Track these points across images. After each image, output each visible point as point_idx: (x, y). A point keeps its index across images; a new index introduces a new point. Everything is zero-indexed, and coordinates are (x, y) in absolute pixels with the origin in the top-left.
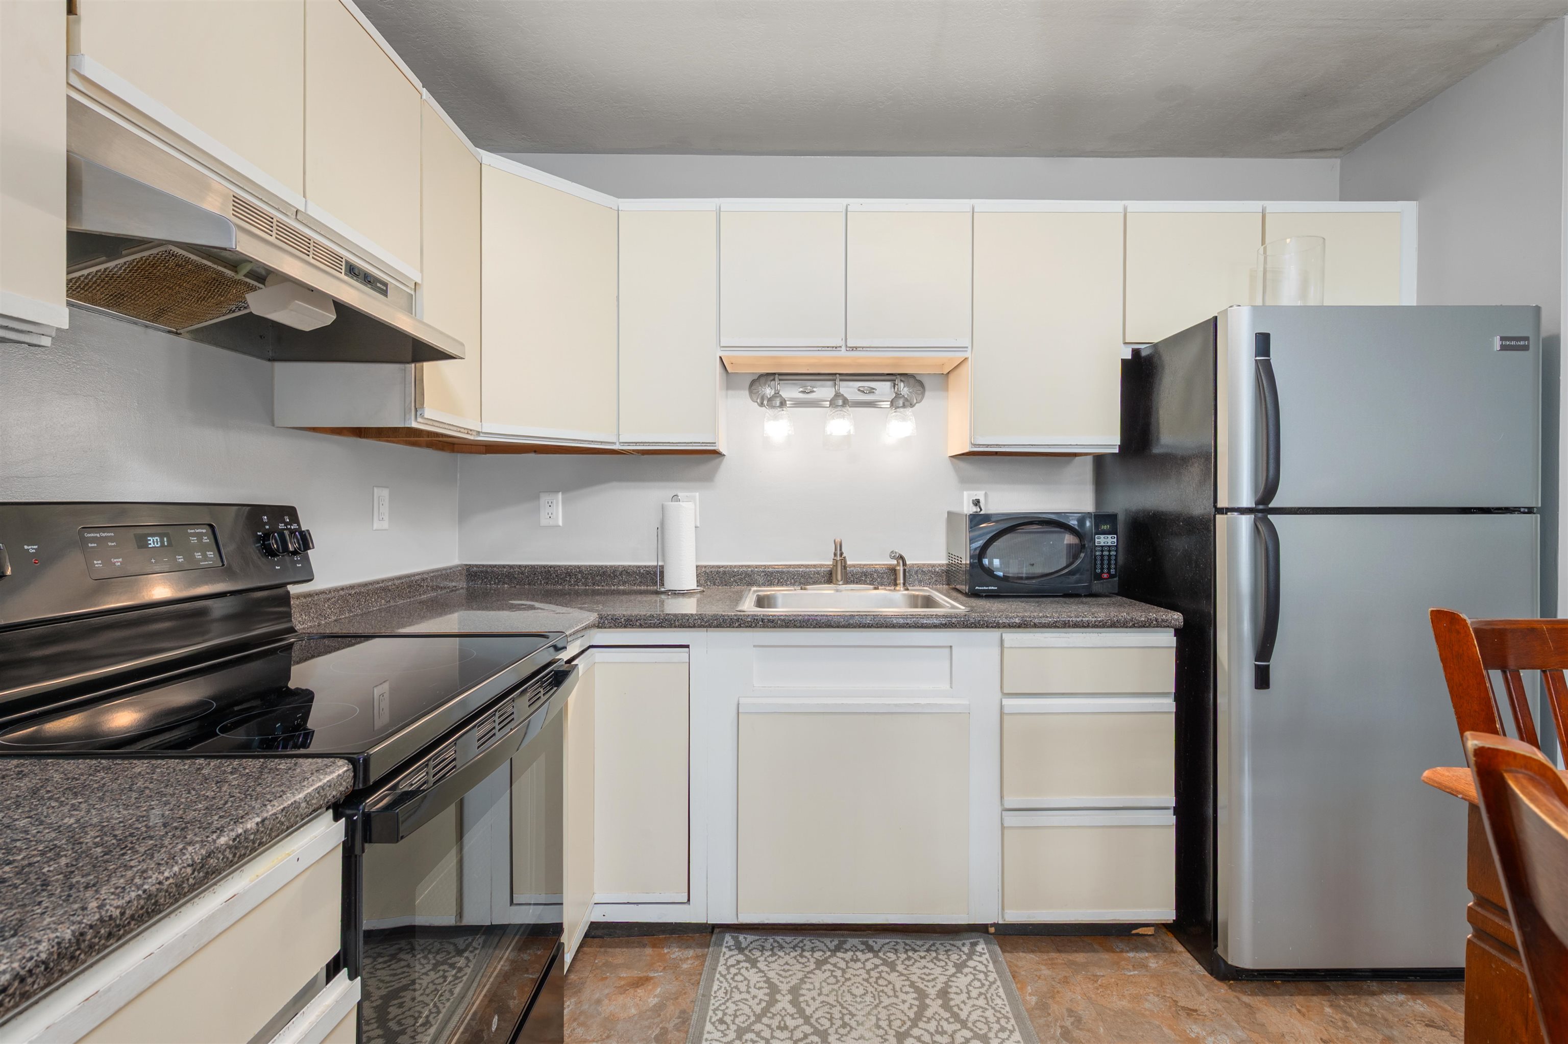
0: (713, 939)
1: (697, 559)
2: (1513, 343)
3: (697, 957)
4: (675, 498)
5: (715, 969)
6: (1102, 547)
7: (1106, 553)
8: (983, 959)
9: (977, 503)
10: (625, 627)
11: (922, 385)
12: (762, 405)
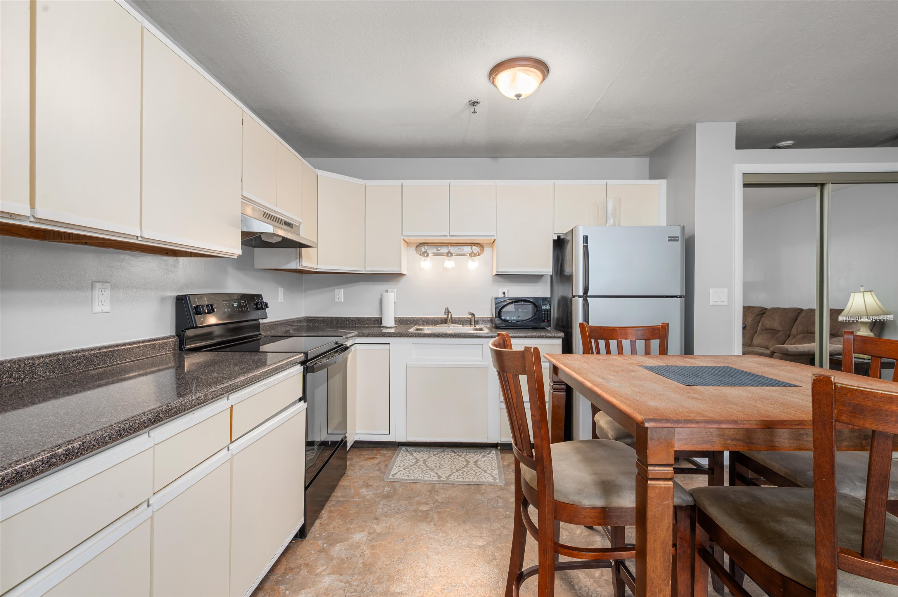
0: (398, 448)
1: (395, 315)
2: (673, 239)
3: (392, 453)
4: (387, 291)
5: (398, 456)
6: (545, 310)
7: (546, 312)
8: (493, 455)
9: (504, 293)
10: (367, 337)
11: (483, 247)
12: (420, 255)
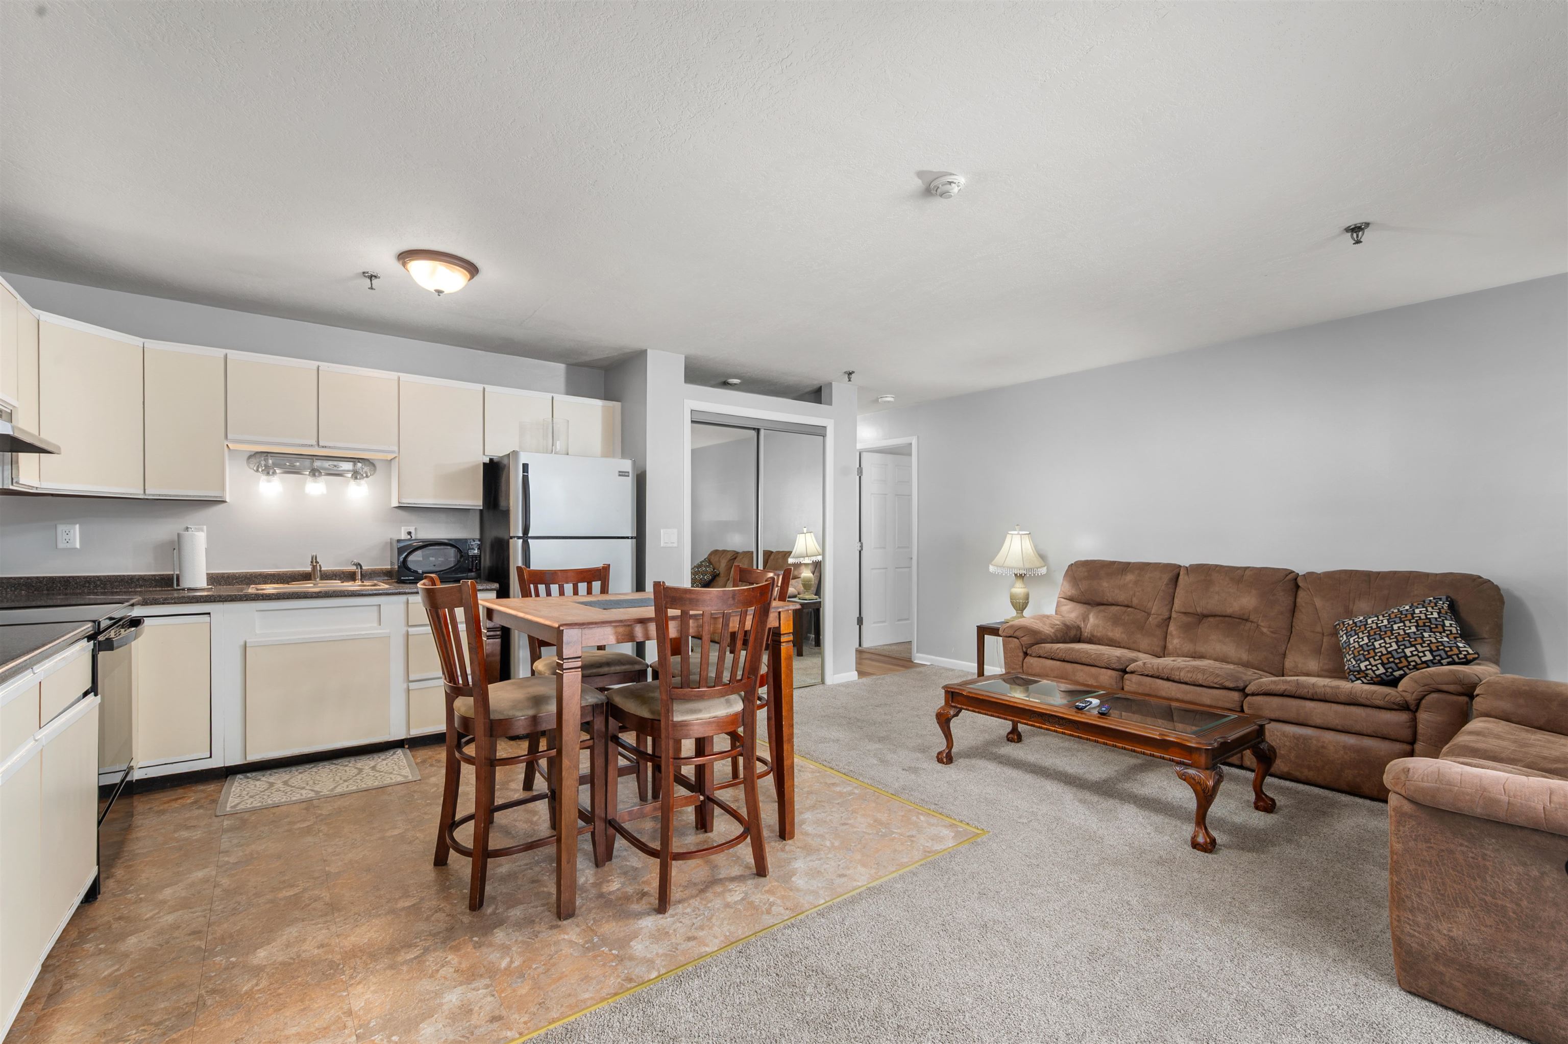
0: (228, 778)
1: (207, 570)
2: (625, 475)
3: (218, 786)
4: (188, 529)
5: (232, 786)
6: (473, 555)
7: (474, 559)
8: (399, 755)
9: (410, 533)
10: (164, 604)
11: (374, 465)
12: (258, 471)
